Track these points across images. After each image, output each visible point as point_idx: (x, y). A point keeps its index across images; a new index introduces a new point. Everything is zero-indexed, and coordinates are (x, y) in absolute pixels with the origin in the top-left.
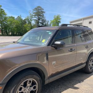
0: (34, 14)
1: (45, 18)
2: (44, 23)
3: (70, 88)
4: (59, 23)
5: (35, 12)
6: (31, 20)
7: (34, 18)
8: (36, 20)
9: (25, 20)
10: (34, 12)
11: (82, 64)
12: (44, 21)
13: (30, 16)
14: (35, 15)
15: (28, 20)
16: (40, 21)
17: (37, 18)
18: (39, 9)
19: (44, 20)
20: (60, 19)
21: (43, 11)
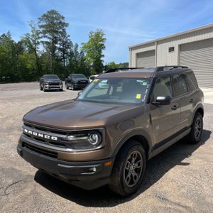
0: (41, 30)
1: (69, 38)
2: (69, 50)
3: (176, 165)
4: (103, 48)
5: (44, 23)
6: (35, 44)
7: (41, 38)
8: (47, 43)
9: (19, 42)
10: (41, 24)
11: (186, 129)
12: (67, 45)
13: (31, 34)
14: (44, 32)
15: (29, 42)
16: (58, 46)
17: (49, 38)
18: (54, 16)
19: (66, 42)
20: (102, 40)
21: (63, 21)
